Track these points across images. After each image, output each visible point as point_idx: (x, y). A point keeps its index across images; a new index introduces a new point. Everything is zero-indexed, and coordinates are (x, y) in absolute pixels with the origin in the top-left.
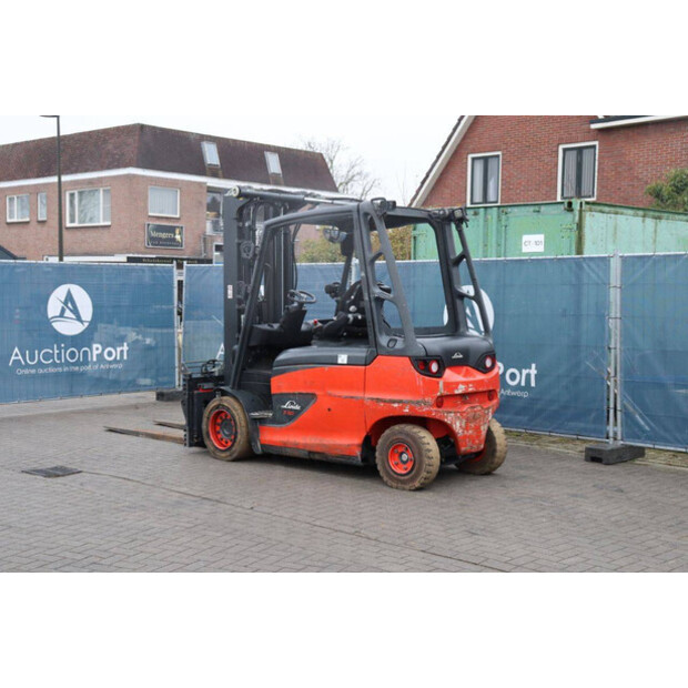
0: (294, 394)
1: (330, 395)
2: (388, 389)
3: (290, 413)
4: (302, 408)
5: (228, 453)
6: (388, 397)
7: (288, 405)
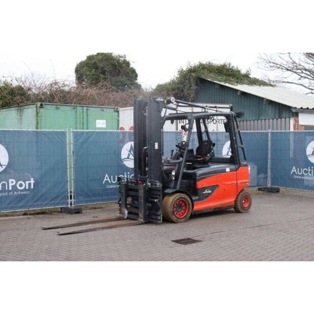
3: (207, 195)
7: (206, 192)
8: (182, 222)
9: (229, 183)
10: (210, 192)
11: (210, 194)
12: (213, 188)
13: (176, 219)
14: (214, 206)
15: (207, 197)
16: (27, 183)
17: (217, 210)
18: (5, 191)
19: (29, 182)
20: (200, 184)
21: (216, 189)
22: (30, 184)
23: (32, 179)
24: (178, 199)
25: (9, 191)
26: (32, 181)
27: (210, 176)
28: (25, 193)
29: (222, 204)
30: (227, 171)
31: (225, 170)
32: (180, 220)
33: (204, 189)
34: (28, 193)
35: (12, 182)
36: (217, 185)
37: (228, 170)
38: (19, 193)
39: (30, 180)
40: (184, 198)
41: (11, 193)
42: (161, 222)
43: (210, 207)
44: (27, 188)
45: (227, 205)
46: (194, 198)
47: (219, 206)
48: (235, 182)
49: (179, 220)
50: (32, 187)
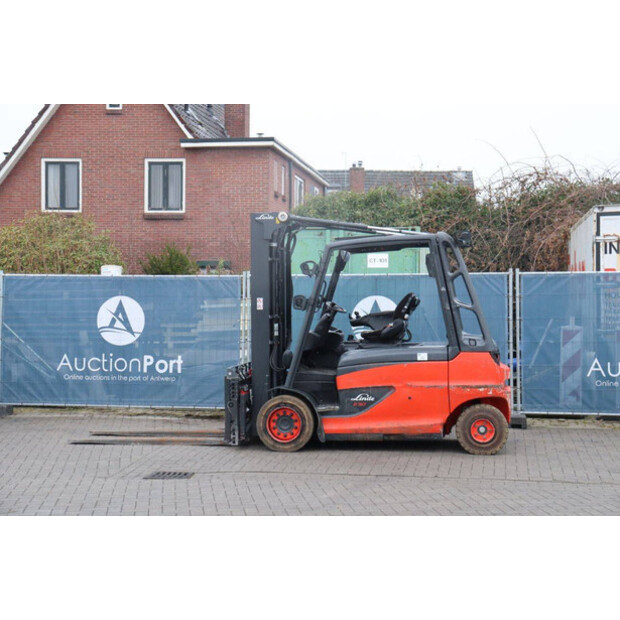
0: (368, 388)
1: (411, 387)
2: (475, 377)
3: (361, 405)
4: (376, 400)
5: (293, 445)
6: (473, 384)
7: (359, 398)
8: (285, 451)
9: (426, 384)
10: (373, 399)
11: (369, 403)
12: (379, 392)
13: (271, 443)
14: (380, 430)
15: (361, 409)
16: (172, 362)
17: (392, 438)
18: (137, 374)
19: (174, 361)
20: (344, 382)
21: (388, 394)
22: (175, 365)
23: (180, 357)
24: (278, 405)
25: (142, 374)
26: (180, 361)
27: (368, 368)
28: (167, 379)
29: (403, 428)
30: (419, 358)
31: (416, 356)
32: (281, 447)
33: (354, 392)
34: (173, 380)
35: (148, 361)
36: (390, 388)
37: (423, 356)
38: (158, 378)
39: (177, 358)
40: (292, 406)
41: (147, 378)
42: (237, 443)
43: (371, 432)
44: (171, 371)
45: (420, 431)
46: (321, 408)
47: (396, 432)
48: (445, 384)
49: (278, 446)
50: (179, 371)
